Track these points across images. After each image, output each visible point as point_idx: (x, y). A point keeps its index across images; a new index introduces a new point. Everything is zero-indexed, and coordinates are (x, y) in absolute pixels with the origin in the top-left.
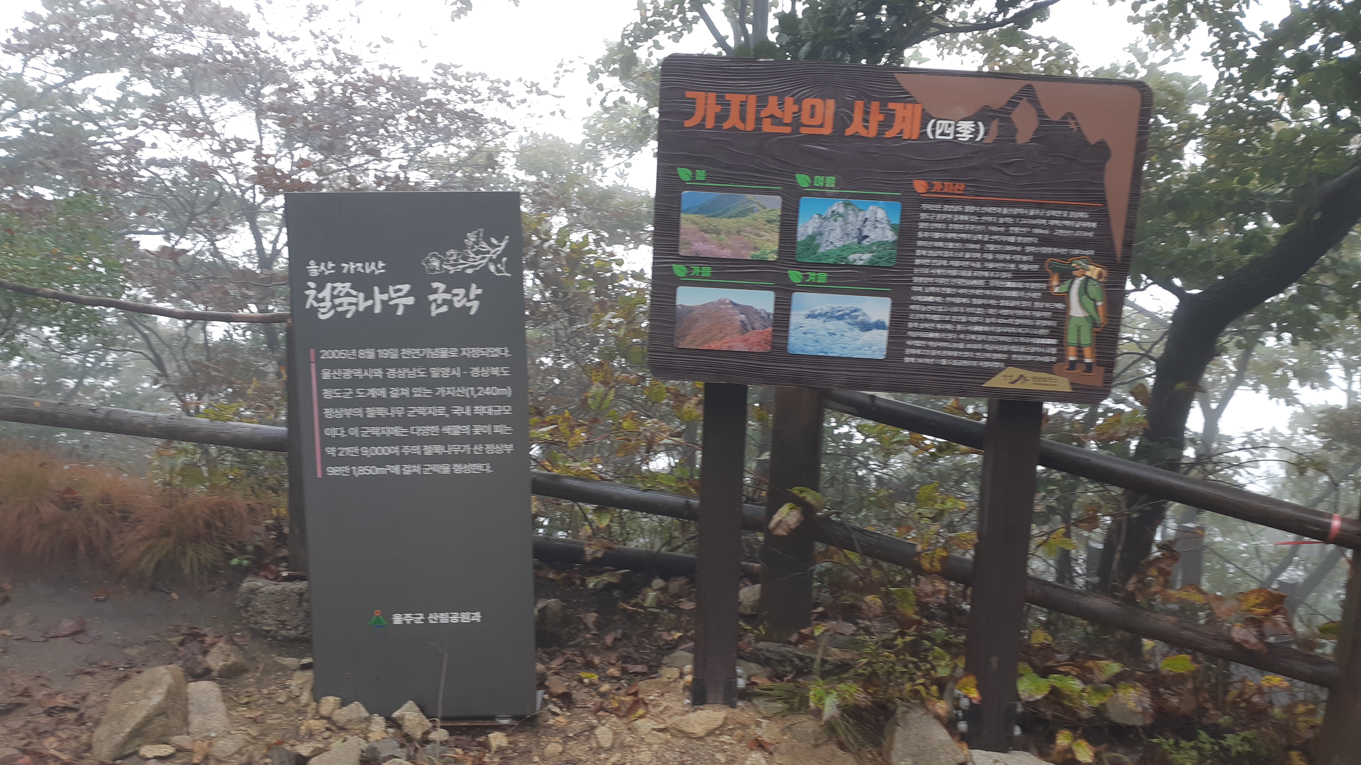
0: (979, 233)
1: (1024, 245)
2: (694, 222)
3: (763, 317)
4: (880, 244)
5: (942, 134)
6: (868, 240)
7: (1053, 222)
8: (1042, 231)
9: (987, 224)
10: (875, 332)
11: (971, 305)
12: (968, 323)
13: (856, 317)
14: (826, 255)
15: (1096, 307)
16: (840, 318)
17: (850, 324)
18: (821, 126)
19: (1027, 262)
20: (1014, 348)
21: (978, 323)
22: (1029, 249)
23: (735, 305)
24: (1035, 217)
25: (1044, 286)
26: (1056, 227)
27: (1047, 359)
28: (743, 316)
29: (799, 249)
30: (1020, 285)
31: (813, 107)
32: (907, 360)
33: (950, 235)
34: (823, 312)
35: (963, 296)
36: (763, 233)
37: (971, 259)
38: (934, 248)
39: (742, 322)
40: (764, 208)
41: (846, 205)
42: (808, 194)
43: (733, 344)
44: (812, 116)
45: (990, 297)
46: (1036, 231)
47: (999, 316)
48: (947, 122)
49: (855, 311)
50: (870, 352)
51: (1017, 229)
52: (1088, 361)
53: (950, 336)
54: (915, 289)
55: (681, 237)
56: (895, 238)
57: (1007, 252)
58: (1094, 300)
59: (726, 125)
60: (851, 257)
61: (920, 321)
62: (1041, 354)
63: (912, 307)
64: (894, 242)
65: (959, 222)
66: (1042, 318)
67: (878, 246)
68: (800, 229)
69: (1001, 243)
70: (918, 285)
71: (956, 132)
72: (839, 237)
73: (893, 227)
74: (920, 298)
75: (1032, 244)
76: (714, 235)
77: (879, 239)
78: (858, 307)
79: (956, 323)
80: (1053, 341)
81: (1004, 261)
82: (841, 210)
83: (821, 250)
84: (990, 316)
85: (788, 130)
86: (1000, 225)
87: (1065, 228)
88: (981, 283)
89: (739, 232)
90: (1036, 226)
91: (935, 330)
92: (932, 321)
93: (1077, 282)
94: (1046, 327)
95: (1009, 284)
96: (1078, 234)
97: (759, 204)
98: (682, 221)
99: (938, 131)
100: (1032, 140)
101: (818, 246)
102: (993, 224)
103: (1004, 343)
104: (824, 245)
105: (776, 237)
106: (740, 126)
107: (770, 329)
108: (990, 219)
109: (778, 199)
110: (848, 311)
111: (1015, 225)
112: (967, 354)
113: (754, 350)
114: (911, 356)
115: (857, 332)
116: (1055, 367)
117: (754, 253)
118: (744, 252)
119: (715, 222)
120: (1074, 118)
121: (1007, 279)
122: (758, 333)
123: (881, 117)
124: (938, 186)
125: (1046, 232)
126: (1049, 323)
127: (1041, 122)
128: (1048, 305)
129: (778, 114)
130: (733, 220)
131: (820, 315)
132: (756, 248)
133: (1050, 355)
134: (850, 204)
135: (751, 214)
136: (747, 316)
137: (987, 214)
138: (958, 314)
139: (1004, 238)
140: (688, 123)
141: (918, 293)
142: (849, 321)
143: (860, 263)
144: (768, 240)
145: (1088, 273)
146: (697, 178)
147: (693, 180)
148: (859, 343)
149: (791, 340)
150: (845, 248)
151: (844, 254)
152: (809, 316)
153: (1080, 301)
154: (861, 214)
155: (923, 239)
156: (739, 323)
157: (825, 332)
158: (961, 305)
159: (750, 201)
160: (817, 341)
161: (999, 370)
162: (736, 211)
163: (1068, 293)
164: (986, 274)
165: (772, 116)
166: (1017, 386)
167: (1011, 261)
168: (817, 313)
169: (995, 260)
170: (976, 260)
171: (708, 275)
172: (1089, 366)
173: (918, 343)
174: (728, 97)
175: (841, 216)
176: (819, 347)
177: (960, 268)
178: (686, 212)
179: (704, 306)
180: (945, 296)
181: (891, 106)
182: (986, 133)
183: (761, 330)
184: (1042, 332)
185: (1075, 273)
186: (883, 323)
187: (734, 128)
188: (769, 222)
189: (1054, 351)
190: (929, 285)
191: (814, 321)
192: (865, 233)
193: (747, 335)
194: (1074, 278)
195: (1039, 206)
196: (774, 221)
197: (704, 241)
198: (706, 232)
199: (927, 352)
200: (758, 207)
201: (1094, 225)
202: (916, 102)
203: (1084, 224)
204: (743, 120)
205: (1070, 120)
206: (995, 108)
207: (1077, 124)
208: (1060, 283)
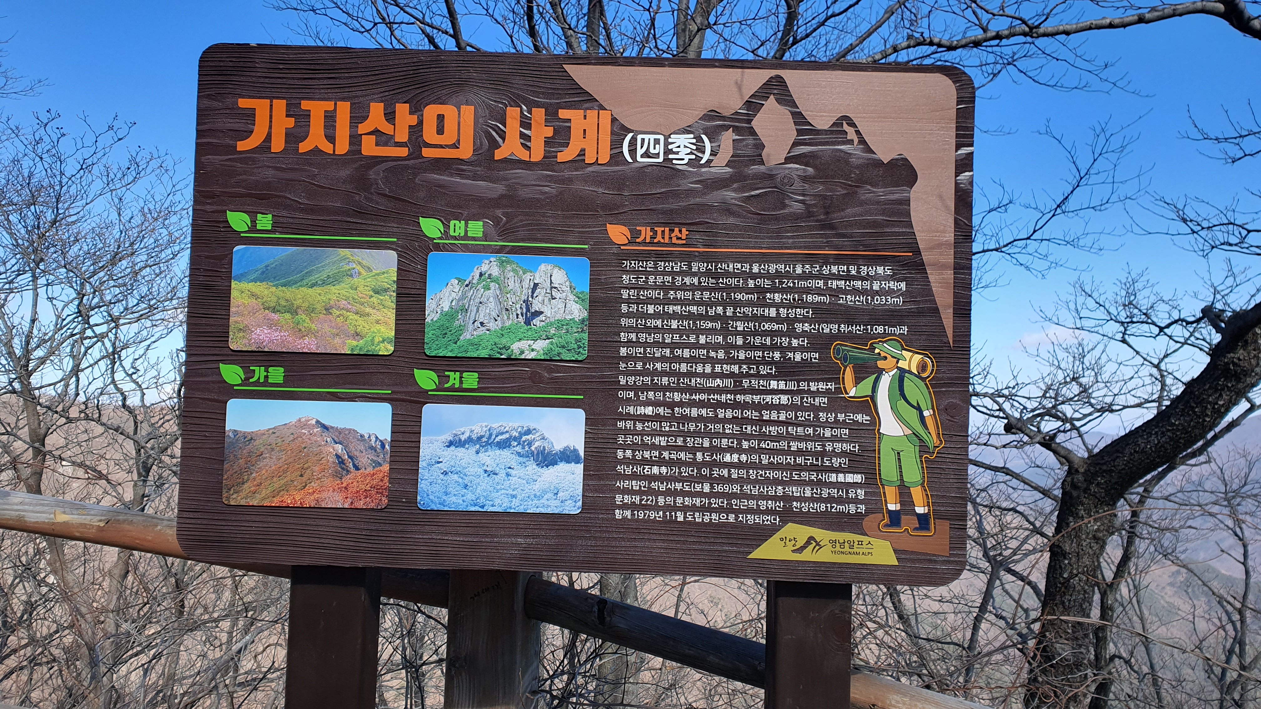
0: (717, 304)
1: (791, 321)
2: (253, 295)
3: (372, 448)
4: (561, 324)
5: (647, 154)
6: (542, 317)
7: (834, 284)
8: (817, 299)
9: (729, 289)
10: (562, 467)
11: (716, 420)
12: (713, 450)
13: (530, 444)
14: (476, 345)
15: (922, 419)
16: (504, 445)
17: (519, 454)
18: (455, 146)
19: (801, 349)
20: (795, 491)
21: (730, 450)
22: (799, 327)
23: (325, 427)
24: (804, 277)
25: (831, 386)
26: (839, 290)
27: (852, 509)
28: (339, 447)
29: (429, 334)
30: (792, 386)
31: (441, 118)
32: (618, 514)
33: (671, 309)
34: (474, 437)
35: (701, 404)
36: (368, 310)
37: (707, 346)
38: (648, 330)
39: (338, 456)
40: (369, 269)
41: (502, 263)
42: (438, 248)
43: (324, 495)
44: (440, 131)
45: (745, 406)
46: (810, 298)
47: (763, 437)
48: (652, 137)
49: (528, 432)
50: (557, 503)
51: (777, 297)
52: (920, 510)
53: (686, 471)
54: (621, 394)
55: (232, 319)
56: (586, 314)
57: (765, 333)
58: (919, 409)
59: (304, 147)
60: (516, 347)
61: (634, 447)
62: (840, 501)
63: (620, 424)
64: (583, 321)
65: (684, 288)
66: (834, 439)
67: (558, 328)
68: (430, 304)
69: (754, 318)
70: (627, 388)
71: (667, 152)
72: (494, 314)
73: (579, 298)
74: (631, 409)
75: (805, 319)
76: (288, 316)
77: (558, 317)
78: (532, 426)
79: (693, 450)
80: (858, 478)
81: (763, 347)
82: (495, 271)
83: (466, 336)
84: (748, 437)
85: (403, 152)
86: (750, 291)
87: (855, 292)
88: (729, 383)
89: (328, 310)
90: (808, 291)
91: (661, 462)
92: (654, 447)
93: (886, 380)
94: (843, 454)
95: (774, 384)
96: (878, 300)
97: (360, 263)
98: (234, 294)
99: (640, 152)
100: (788, 160)
101: (461, 329)
102: (737, 289)
103: (776, 482)
104: (471, 327)
105: (391, 315)
106: (327, 148)
107: (386, 467)
108: (733, 282)
109: (392, 256)
110: (515, 434)
111: (774, 290)
112: (715, 503)
113: (360, 504)
114: (624, 507)
115: (532, 467)
116: (867, 522)
117: (355, 343)
118: (337, 340)
119: (288, 293)
120: (852, 124)
121: (769, 376)
122: (365, 476)
123: (549, 132)
124: (646, 233)
125: (826, 299)
126: (847, 447)
127: (800, 132)
128: (841, 417)
129: (387, 128)
130: (318, 290)
131: (470, 440)
132: (357, 335)
133: (856, 501)
134: (508, 262)
135: (347, 280)
136: (346, 447)
137: (727, 274)
138: (697, 434)
139: (758, 311)
140: (242, 146)
141: (629, 401)
142: (519, 449)
143: (532, 355)
144: (377, 322)
145: (902, 364)
146: (259, 227)
147: (253, 228)
148: (537, 487)
149: (423, 485)
150: (504, 332)
151: (504, 341)
152: (451, 444)
153: (894, 408)
154: (528, 276)
155: (629, 315)
156: (332, 459)
157: (480, 471)
158: (700, 418)
159: (345, 258)
160: (466, 486)
161: (773, 530)
162: (324, 276)
163: (873, 397)
164: (735, 369)
165: (375, 132)
166: (807, 556)
167: (774, 347)
168: (463, 438)
169: (747, 347)
170: (716, 347)
171: (280, 380)
172: (923, 521)
173: (635, 485)
174: (305, 105)
175: (496, 281)
176: (470, 496)
177: (692, 360)
178: (239, 279)
179: (273, 431)
180: (671, 405)
181: (563, 114)
182: (714, 153)
183: (370, 470)
184: (836, 462)
185: (881, 364)
186: (575, 451)
187: (316, 151)
188: (377, 292)
189: (861, 493)
190: (645, 388)
191: (460, 452)
192: (536, 306)
193: (347, 480)
194: (880, 372)
195: (810, 259)
196: (386, 290)
197: (271, 325)
198: (274, 310)
199: (649, 500)
200: (359, 268)
201: (903, 285)
202: (602, 108)
203: (886, 285)
204: (331, 139)
205: (846, 127)
206: (726, 113)
207: (858, 132)
208: (858, 380)
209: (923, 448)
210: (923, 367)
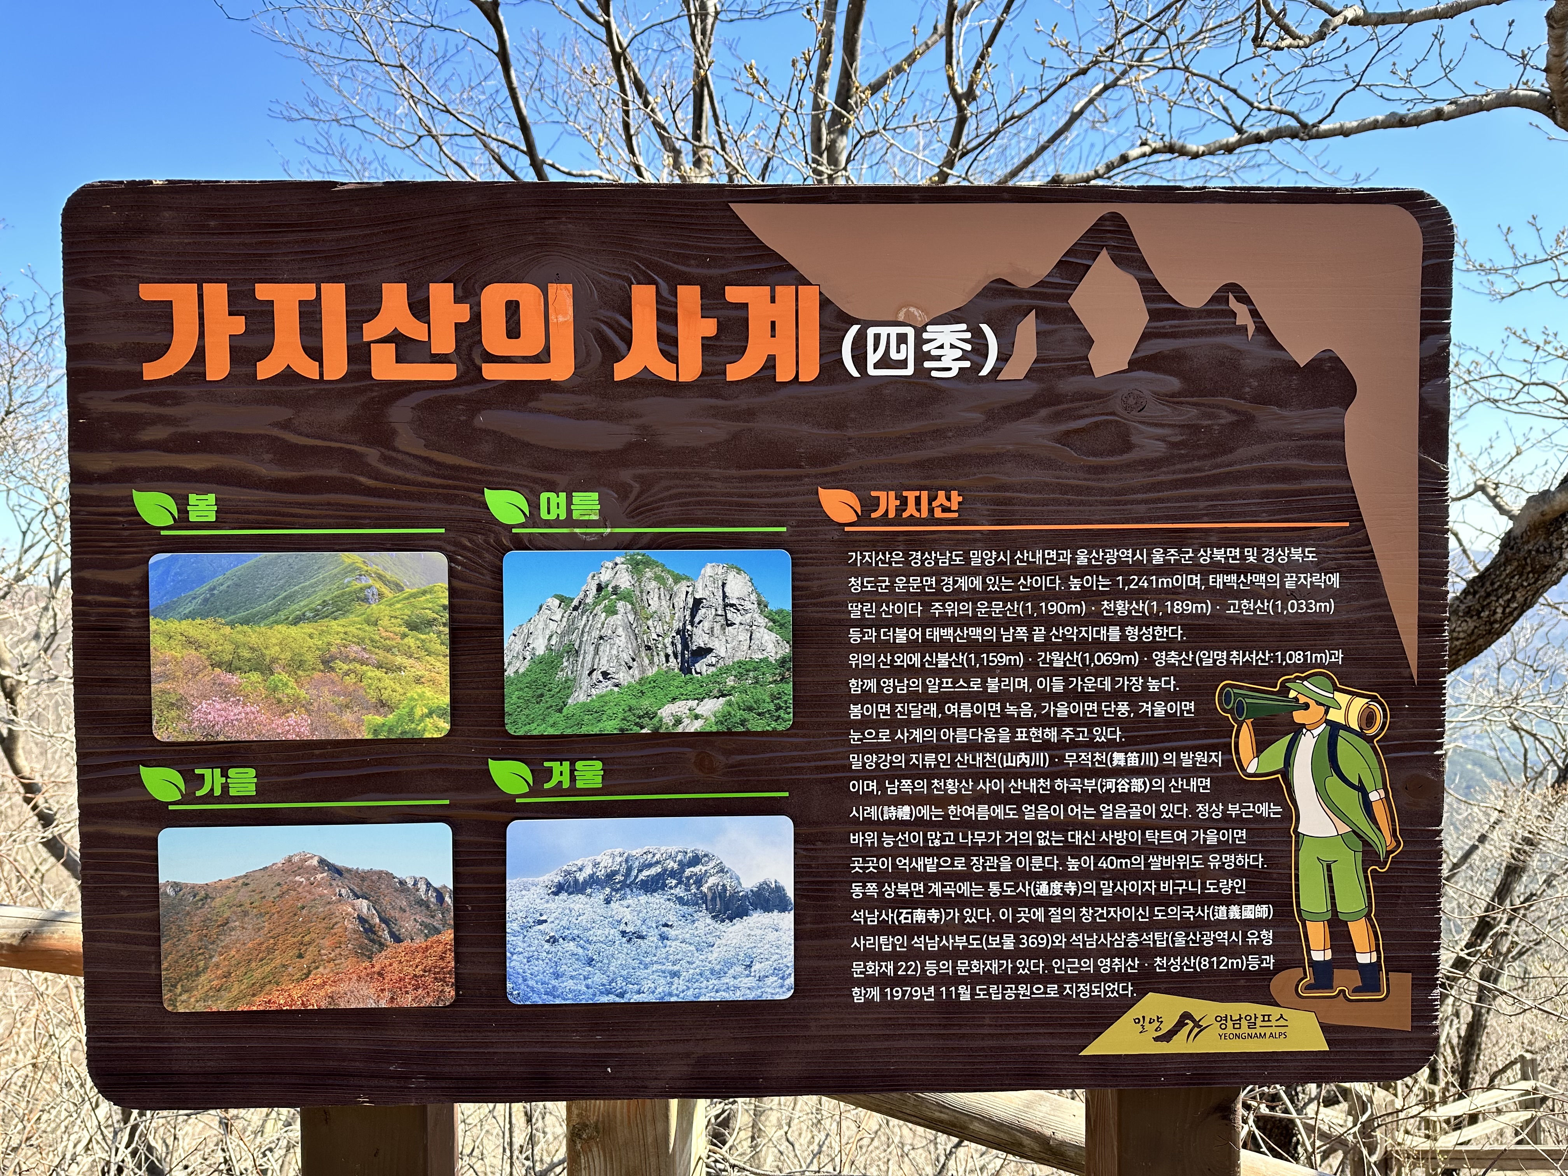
0: (1017, 622)
1: (1146, 649)
2: (190, 642)
3: (421, 903)
4: (743, 669)
5: (885, 362)
6: (710, 659)
7: (1219, 581)
8: (1191, 608)
9: (1036, 596)
10: (757, 918)
11: (1020, 825)
12: (1018, 875)
13: (699, 882)
14: (596, 711)
15: (1368, 806)
16: (653, 885)
17: (680, 900)
18: (543, 357)
19: (1165, 696)
20: (1158, 939)
21: (1048, 875)
22: (1160, 658)
23: (338, 871)
24: (1167, 570)
25: (1217, 758)
26: (1228, 592)
27: (1253, 963)
28: (363, 905)
29: (512, 699)
30: (1150, 759)
31: (513, 308)
32: (858, 995)
33: (937, 634)
34: (601, 874)
35: (994, 799)
36: (399, 660)
37: (1002, 697)
38: (897, 672)
39: (362, 920)
40: (399, 588)
41: (636, 567)
42: (521, 544)
43: (343, 987)
44: (513, 332)
45: (1070, 798)
46: (1178, 607)
47: (1101, 850)
48: (894, 331)
49: (696, 860)
50: (751, 982)
51: (1122, 607)
52: (1363, 958)
53: (972, 916)
54: (855, 786)
55: (155, 687)
56: (786, 650)
57: (1102, 671)
58: (1361, 789)
59: (266, 370)
60: (667, 712)
61: (881, 877)
62: (1233, 951)
63: (855, 839)
64: (782, 662)
65: (958, 596)
66: (1223, 848)
67: (739, 677)
68: (511, 644)
69: (1082, 645)
70: (864, 775)
71: (921, 356)
72: (626, 657)
73: (775, 621)
74: (873, 812)
75: (1168, 645)
76: (255, 677)
77: (740, 656)
78: (702, 849)
79: (984, 879)
80: (1262, 911)
81: (1099, 696)
82: (625, 581)
83: (579, 697)
84: (1077, 851)
85: (448, 372)
86: (1071, 597)
87: (1255, 594)
88: (1040, 759)
89: (327, 663)
90: (1175, 593)
91: (929, 902)
92: (915, 876)
93: (1307, 744)
94: (1239, 872)
95: (1119, 758)
96: (1294, 607)
97: (380, 577)
98: (156, 641)
99: (873, 358)
100: (1134, 364)
101: (569, 686)
102: (1052, 595)
103: (1126, 926)
104: (586, 682)
105: (443, 667)
106: (308, 369)
107: (448, 935)
108: (1044, 582)
109: (439, 560)
110: (672, 865)
111: (1115, 594)
112: (1025, 967)
113: (407, 1001)
114: (868, 981)
115: (704, 921)
116: (1277, 984)
117: (379, 720)
118: (348, 717)
119: (253, 635)
120: (1245, 299)
121: (1111, 746)
122: (413, 952)
123: (710, 327)
124: (887, 502)
125: (1206, 608)
126: (1244, 860)
127: (1154, 315)
128: (1234, 810)
129: (415, 330)
130: (306, 628)
131: (592, 881)
132: (383, 705)
133: (1260, 950)
134: (647, 563)
135: (358, 607)
136: (375, 903)
137: (1033, 570)
138: (988, 850)
139: (1090, 633)
140: (152, 371)
141: (868, 799)
142: (679, 891)
143: (696, 726)
144: (418, 680)
145: (1335, 716)
146: (193, 518)
147: (182, 520)
148: (715, 955)
149: (514, 963)
150: (644, 687)
151: (646, 703)
152: (559, 889)
153: (1321, 790)
154: (682, 588)
155: (864, 647)
156: (351, 925)
157: (615, 933)
158: (993, 824)
159: (352, 569)
160: (590, 962)
161: (1123, 1006)
162: (316, 602)
163: (1286, 772)
164: (1052, 734)
165: (396, 338)
166: (1180, 1045)
167: (1117, 695)
168: (581, 877)
169: (1071, 695)
170: (1017, 698)
171: (251, 791)
172: (1369, 974)
173: (885, 943)
174: (263, 292)
175: (626, 597)
176: (598, 978)
177: (977, 722)
178: (165, 612)
179: (246, 881)
180: (943, 801)
181: (734, 294)
182: (1003, 358)
183: (419, 941)
184: (1226, 886)
185: (1299, 717)
186: (779, 890)
187: (289, 376)
188: (413, 626)
189: (1267, 936)
190: (895, 774)
191: (578, 902)
192: (700, 639)
193: (381, 960)
194: (1298, 730)
195: (1178, 539)
196: (430, 623)
197: (226, 693)
198: (230, 668)
199: (913, 968)
200: (378, 585)
201: (1335, 580)
202: (803, 281)
203: (1309, 580)
204: (315, 353)
205: (1233, 304)
206: (1024, 284)
207: (1254, 313)
208: (1260, 747)
209: (1369, 855)
210: (1368, 718)
